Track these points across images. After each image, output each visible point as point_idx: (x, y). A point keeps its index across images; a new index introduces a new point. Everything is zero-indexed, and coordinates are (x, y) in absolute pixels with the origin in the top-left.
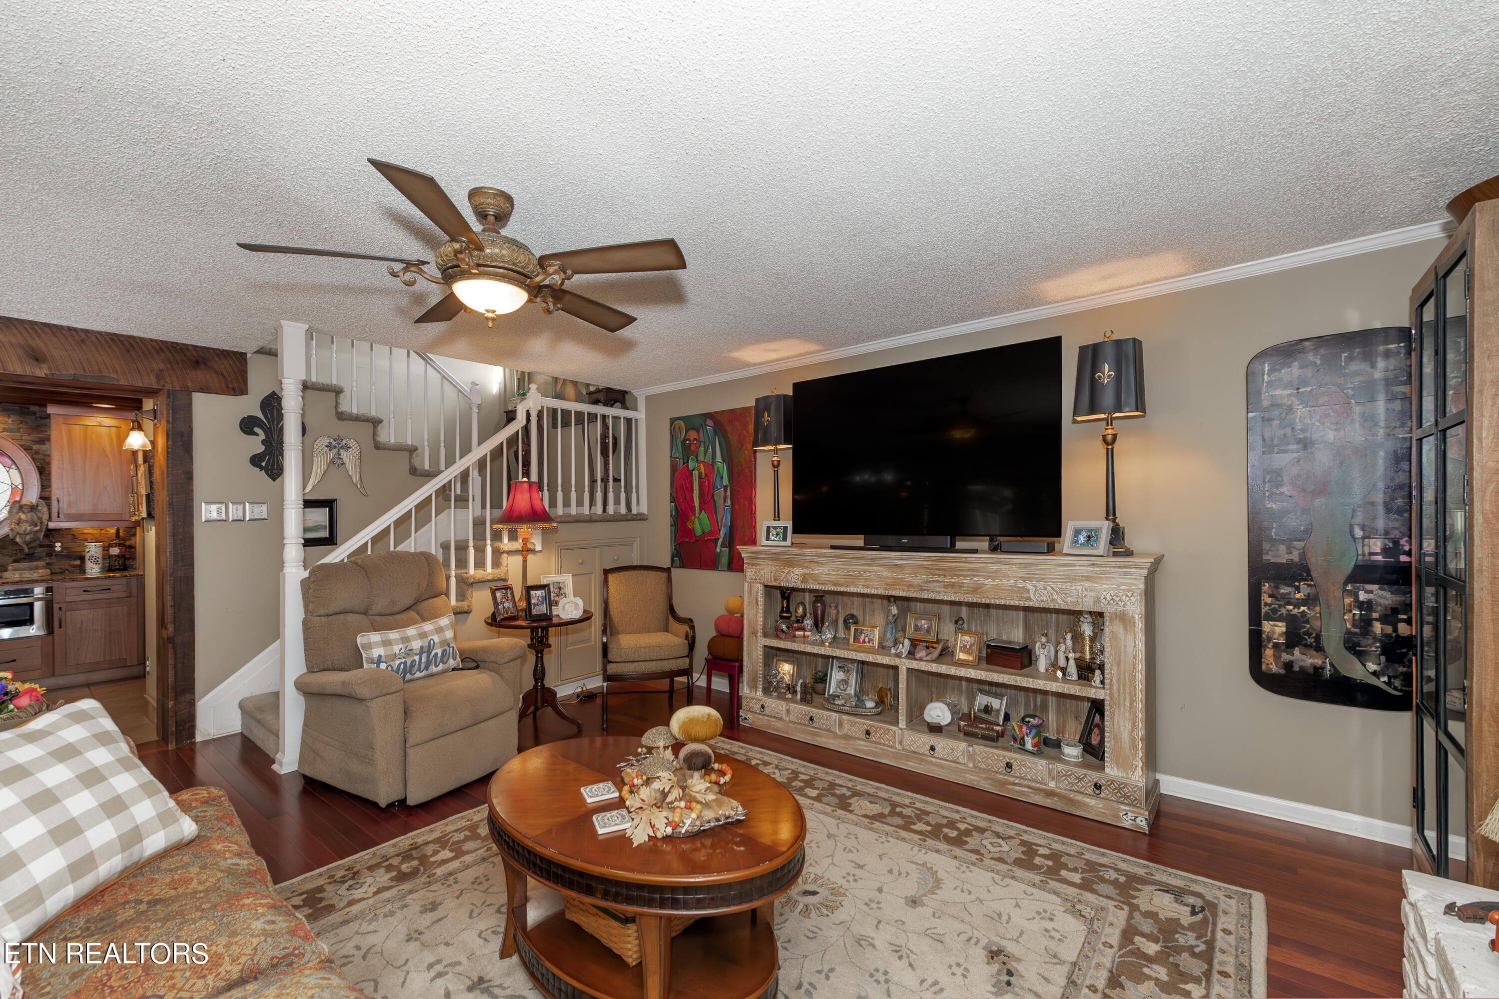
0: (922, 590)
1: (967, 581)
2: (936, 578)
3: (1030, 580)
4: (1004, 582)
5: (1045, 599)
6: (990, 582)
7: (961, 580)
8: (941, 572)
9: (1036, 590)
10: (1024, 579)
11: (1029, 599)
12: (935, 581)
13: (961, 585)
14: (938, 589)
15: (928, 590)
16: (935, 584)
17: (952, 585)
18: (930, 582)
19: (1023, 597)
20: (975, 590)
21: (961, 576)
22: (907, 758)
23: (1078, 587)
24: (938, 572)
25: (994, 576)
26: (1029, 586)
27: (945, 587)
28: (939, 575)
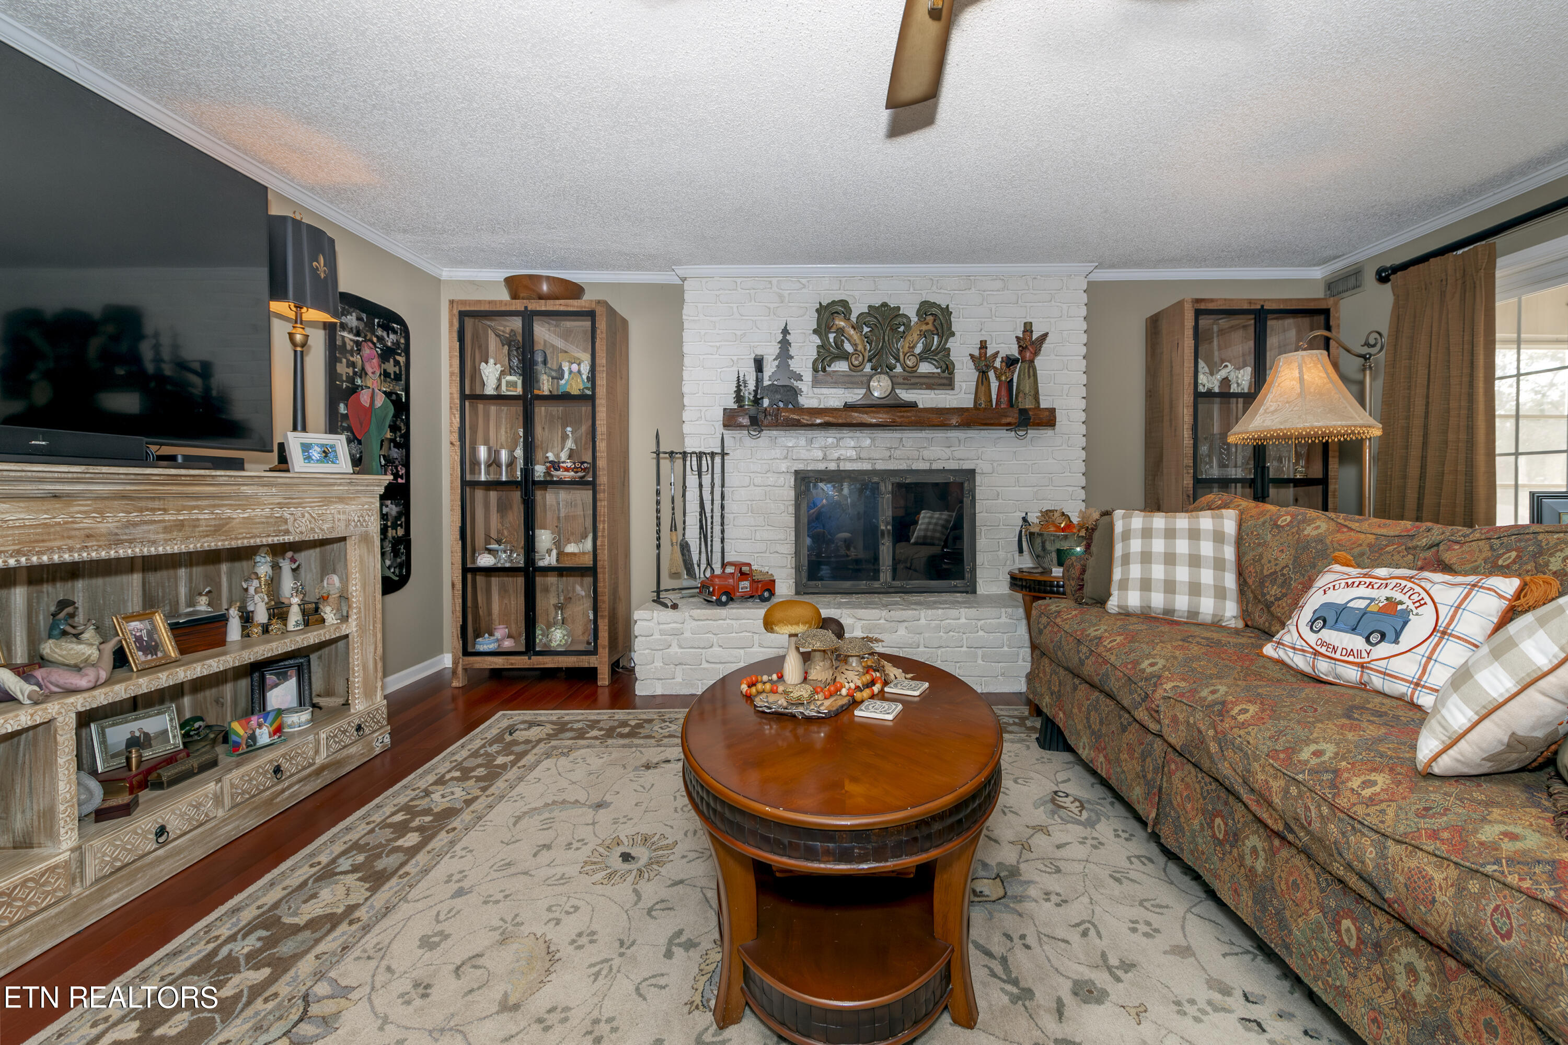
0: (118, 542)
1: (205, 516)
2: (148, 516)
3: (288, 505)
4: (258, 512)
5: (304, 529)
6: (239, 515)
7: (195, 514)
8: (156, 504)
9: (295, 520)
10: (281, 505)
11: (287, 532)
12: (146, 523)
13: (195, 524)
14: (152, 537)
15: (131, 541)
16: (146, 527)
17: (180, 525)
18: (135, 525)
19: (280, 531)
20: (218, 529)
21: (194, 507)
22: (101, 894)
23: (334, 508)
24: (151, 504)
25: (246, 502)
26: (287, 516)
27: (167, 530)
28: (153, 510)
